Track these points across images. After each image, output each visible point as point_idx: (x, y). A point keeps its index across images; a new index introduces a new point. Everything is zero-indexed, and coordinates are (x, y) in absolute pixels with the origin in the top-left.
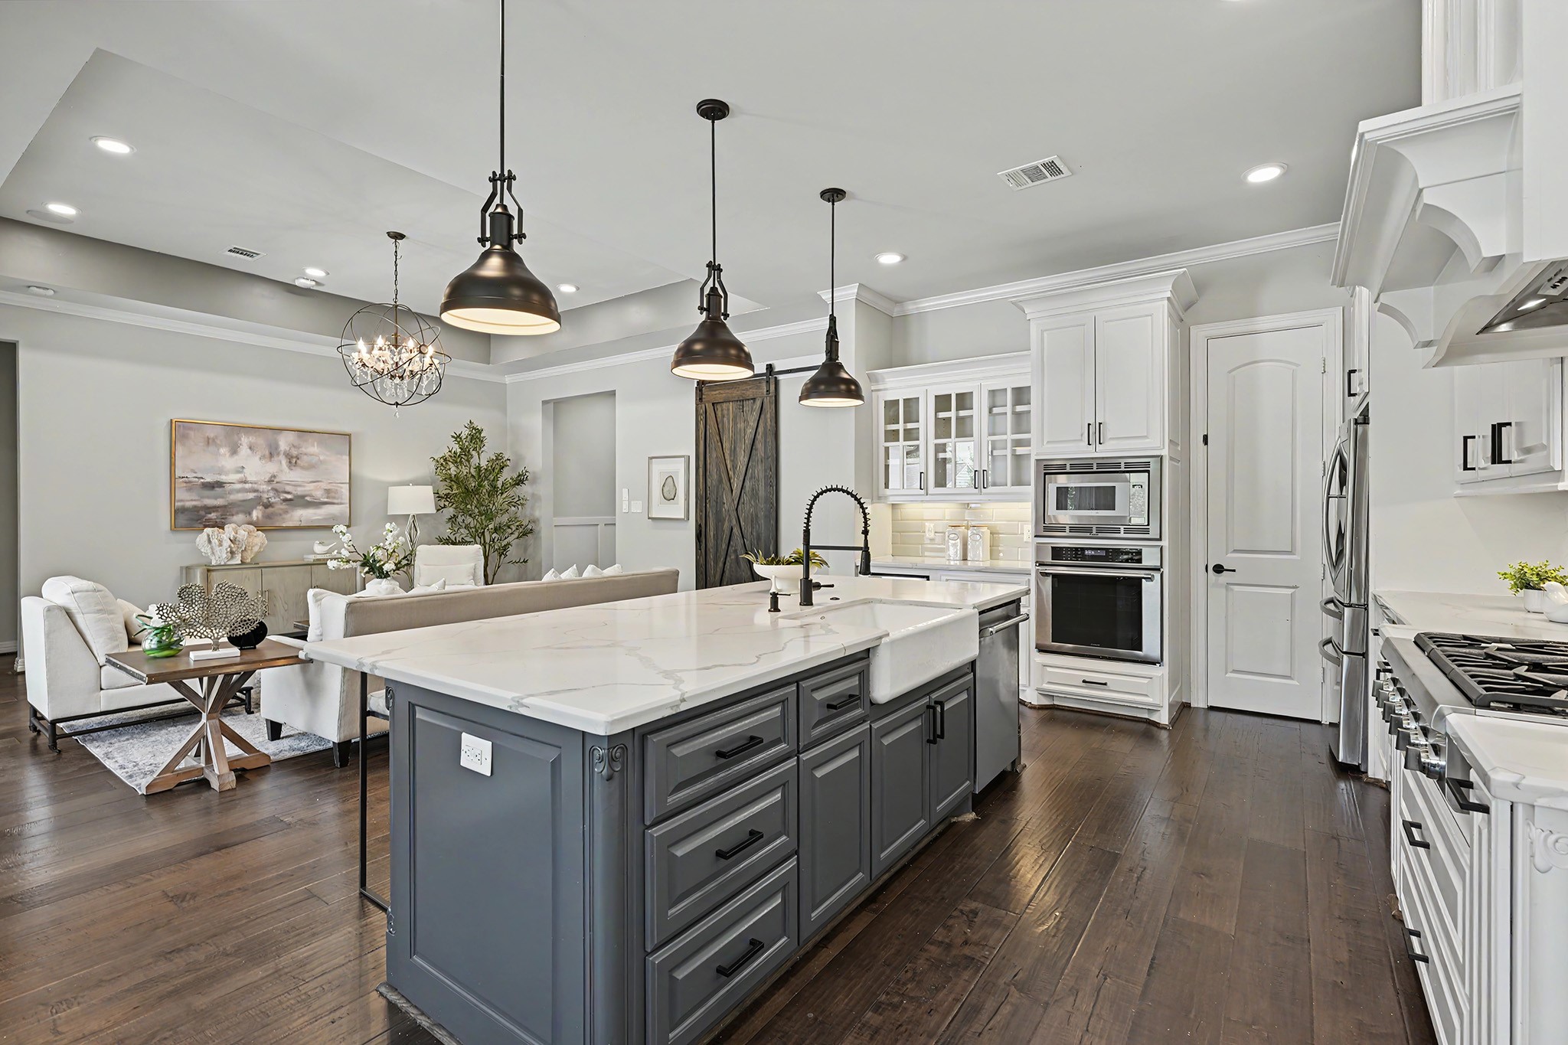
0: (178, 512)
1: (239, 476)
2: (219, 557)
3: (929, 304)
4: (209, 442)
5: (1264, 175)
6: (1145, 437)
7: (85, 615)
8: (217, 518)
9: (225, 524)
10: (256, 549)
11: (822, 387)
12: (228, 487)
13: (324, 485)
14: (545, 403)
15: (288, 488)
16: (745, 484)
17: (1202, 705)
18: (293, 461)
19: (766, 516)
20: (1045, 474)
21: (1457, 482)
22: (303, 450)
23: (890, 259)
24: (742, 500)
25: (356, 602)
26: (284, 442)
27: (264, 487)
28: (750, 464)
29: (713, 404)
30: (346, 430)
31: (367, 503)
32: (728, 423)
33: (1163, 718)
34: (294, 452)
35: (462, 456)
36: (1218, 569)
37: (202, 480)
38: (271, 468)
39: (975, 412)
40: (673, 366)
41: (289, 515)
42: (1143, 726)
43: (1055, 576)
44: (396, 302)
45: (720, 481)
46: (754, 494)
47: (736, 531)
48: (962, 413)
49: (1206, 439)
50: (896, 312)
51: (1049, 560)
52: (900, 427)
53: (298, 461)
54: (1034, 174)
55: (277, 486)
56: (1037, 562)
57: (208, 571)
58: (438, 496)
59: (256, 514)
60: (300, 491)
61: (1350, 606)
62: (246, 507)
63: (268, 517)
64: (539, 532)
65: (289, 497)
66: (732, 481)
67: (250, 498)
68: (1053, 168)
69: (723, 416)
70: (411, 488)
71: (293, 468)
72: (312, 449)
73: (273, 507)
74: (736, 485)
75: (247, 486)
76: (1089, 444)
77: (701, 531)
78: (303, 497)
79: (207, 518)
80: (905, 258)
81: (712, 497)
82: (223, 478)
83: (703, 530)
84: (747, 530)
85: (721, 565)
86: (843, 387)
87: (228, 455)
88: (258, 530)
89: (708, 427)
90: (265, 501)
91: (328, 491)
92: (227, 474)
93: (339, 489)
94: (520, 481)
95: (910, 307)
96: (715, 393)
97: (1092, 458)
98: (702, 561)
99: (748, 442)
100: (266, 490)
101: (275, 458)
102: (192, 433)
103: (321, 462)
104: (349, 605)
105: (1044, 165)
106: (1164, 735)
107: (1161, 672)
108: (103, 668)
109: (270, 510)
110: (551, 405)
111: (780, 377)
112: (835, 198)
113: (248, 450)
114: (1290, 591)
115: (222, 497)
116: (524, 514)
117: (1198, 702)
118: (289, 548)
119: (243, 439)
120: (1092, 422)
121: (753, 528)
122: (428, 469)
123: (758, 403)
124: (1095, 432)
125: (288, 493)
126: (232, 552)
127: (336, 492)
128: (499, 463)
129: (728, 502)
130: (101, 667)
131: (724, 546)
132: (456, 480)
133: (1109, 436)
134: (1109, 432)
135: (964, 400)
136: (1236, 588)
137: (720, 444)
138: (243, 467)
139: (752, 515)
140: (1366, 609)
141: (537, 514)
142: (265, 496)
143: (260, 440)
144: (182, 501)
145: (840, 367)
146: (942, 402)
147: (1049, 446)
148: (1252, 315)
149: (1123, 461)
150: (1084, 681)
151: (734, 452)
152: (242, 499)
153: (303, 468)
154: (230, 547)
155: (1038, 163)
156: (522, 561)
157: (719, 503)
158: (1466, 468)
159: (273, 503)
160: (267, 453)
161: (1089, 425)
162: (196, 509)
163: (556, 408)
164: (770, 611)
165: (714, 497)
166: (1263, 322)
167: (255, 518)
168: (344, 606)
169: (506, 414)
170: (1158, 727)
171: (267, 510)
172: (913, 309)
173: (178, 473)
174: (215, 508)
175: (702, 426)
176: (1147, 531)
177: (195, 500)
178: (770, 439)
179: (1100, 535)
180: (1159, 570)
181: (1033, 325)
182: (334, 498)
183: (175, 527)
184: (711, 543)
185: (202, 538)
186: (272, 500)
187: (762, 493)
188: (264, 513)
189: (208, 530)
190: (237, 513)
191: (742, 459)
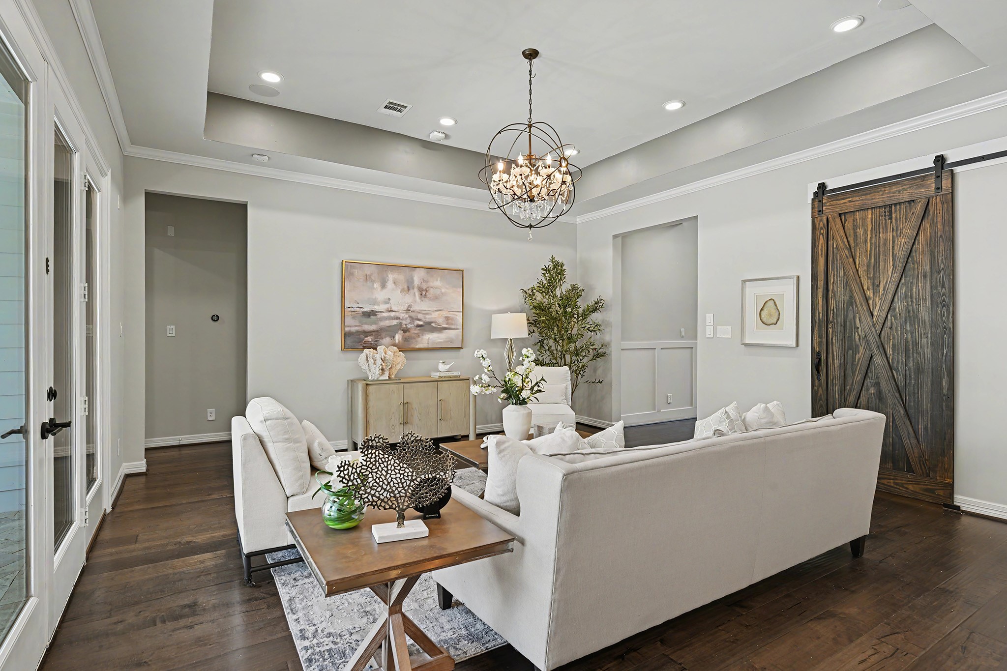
0: (346, 335)
1: (386, 306)
2: (374, 373)
4: (367, 278)
7: (275, 444)
8: (372, 341)
9: (378, 346)
10: (398, 367)
12: (379, 315)
13: (445, 314)
14: (615, 237)
15: (420, 316)
16: (894, 306)
18: (423, 293)
19: (932, 344)
22: (431, 284)
24: (888, 323)
25: (573, 472)
26: (418, 277)
27: (402, 315)
28: (903, 282)
29: (840, 215)
30: (460, 267)
31: (475, 327)
32: (863, 236)
34: (424, 286)
35: (548, 288)
37: (363, 310)
38: (408, 299)
41: (420, 339)
44: (530, 122)
45: (852, 303)
46: (912, 317)
47: (879, 360)
53: (427, 294)
55: (412, 314)
57: (367, 385)
58: (530, 323)
59: (398, 337)
60: (428, 318)
62: (390, 331)
63: (406, 340)
64: (610, 354)
65: (421, 323)
66: (870, 302)
67: (393, 324)
69: (855, 227)
70: (509, 315)
71: (423, 299)
72: (437, 283)
73: (409, 331)
74: (879, 308)
75: (392, 314)
77: (819, 358)
78: (429, 323)
79: (365, 340)
81: (838, 320)
82: (376, 308)
83: (823, 357)
84: (898, 360)
87: (379, 288)
88: (400, 351)
89: (831, 242)
90: (404, 326)
91: (447, 318)
92: (378, 305)
93: (455, 316)
94: (596, 307)
96: (844, 201)
98: (822, 392)
100: (405, 317)
101: (411, 291)
102: (356, 272)
103: (442, 294)
104: (566, 476)
108: (290, 500)
109: (407, 334)
110: (620, 239)
111: (958, 170)
113: (393, 285)
115: (375, 324)
116: (597, 338)
118: (422, 366)
119: (389, 276)
121: (907, 357)
122: (518, 299)
123: (921, 205)
125: (419, 320)
126: (383, 370)
127: (452, 319)
128: (575, 292)
129: (864, 326)
130: (288, 498)
131: (858, 379)
132: (541, 309)
137: (850, 259)
138: (389, 299)
139: (907, 341)
141: (607, 338)
142: (404, 322)
143: (400, 277)
144: (348, 326)
151: (874, 268)
152: (388, 325)
153: (430, 299)
154: (381, 364)
156: (597, 381)
157: (850, 328)
159: (410, 329)
160: (406, 287)
162: (358, 333)
163: (623, 240)
165: (841, 320)
167: (397, 341)
168: (560, 477)
169: (576, 251)
171: (406, 334)
173: (347, 305)
174: (369, 333)
175: (822, 241)
177: (357, 326)
178: (943, 247)
182: (452, 324)
183: (345, 348)
184: (836, 373)
185: (363, 356)
186: (409, 326)
187: (924, 315)
188: (403, 336)
189: (366, 351)
190: (385, 337)
191: (889, 275)
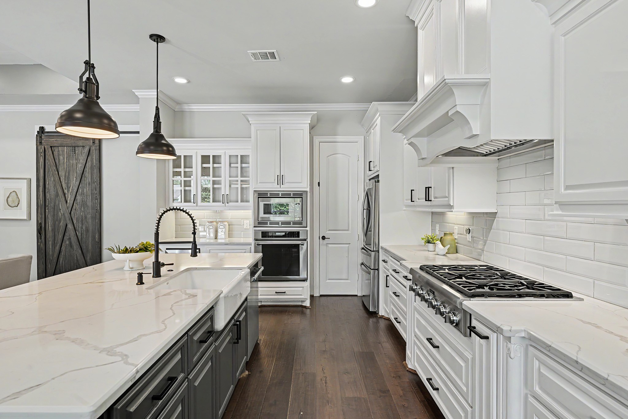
3: (195, 107)
5: (347, 80)
6: (301, 183)
11: (152, 147)
16: (77, 198)
17: (318, 295)
19: (92, 217)
20: (259, 197)
21: (404, 205)
23: (181, 81)
24: (74, 207)
28: (80, 186)
29: (51, 147)
32: (62, 160)
33: (307, 303)
36: (324, 238)
39: (222, 165)
40: (57, 126)
42: (300, 308)
43: (263, 245)
45: (57, 195)
46: (84, 204)
47: (70, 226)
48: (215, 165)
49: (319, 183)
50: (177, 108)
51: (260, 238)
52: (182, 170)
54: (265, 56)
56: (254, 239)
61: (373, 251)
66: (66, 196)
68: (273, 55)
69: (59, 155)
74: (70, 199)
76: (278, 184)
77: (41, 227)
80: (189, 82)
81: (50, 205)
83: (43, 226)
84: (78, 226)
85: (58, 248)
86: (165, 148)
89: (47, 161)
95: (186, 107)
96: (53, 140)
97: (279, 191)
98: (42, 246)
99: (79, 171)
105: (269, 53)
106: (308, 310)
107: (307, 284)
112: (159, 40)
114: (348, 245)
117: (316, 294)
120: (279, 174)
121: (82, 224)
123: (86, 149)
124: (280, 179)
129: (63, 209)
131: (60, 236)
133: (286, 182)
134: (286, 180)
135: (216, 159)
136: (330, 245)
137: (57, 172)
139: (82, 217)
140: (378, 252)
145: (162, 137)
146: (205, 159)
147: (260, 184)
148: (335, 135)
149: (292, 193)
150: (276, 292)
151: (68, 178)
155: (267, 51)
157: (56, 209)
158: (412, 201)
161: (278, 175)
164: (137, 284)
165: (52, 205)
166: (339, 138)
170: (306, 308)
172: (187, 109)
175: (42, 160)
176: (301, 224)
178: (96, 171)
179: (283, 226)
180: (306, 240)
181: (252, 126)
184: (50, 234)
187: (89, 204)
191: (74, 182)
